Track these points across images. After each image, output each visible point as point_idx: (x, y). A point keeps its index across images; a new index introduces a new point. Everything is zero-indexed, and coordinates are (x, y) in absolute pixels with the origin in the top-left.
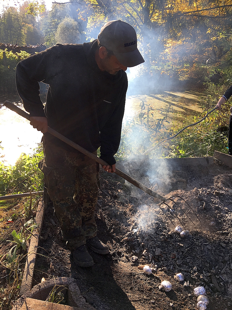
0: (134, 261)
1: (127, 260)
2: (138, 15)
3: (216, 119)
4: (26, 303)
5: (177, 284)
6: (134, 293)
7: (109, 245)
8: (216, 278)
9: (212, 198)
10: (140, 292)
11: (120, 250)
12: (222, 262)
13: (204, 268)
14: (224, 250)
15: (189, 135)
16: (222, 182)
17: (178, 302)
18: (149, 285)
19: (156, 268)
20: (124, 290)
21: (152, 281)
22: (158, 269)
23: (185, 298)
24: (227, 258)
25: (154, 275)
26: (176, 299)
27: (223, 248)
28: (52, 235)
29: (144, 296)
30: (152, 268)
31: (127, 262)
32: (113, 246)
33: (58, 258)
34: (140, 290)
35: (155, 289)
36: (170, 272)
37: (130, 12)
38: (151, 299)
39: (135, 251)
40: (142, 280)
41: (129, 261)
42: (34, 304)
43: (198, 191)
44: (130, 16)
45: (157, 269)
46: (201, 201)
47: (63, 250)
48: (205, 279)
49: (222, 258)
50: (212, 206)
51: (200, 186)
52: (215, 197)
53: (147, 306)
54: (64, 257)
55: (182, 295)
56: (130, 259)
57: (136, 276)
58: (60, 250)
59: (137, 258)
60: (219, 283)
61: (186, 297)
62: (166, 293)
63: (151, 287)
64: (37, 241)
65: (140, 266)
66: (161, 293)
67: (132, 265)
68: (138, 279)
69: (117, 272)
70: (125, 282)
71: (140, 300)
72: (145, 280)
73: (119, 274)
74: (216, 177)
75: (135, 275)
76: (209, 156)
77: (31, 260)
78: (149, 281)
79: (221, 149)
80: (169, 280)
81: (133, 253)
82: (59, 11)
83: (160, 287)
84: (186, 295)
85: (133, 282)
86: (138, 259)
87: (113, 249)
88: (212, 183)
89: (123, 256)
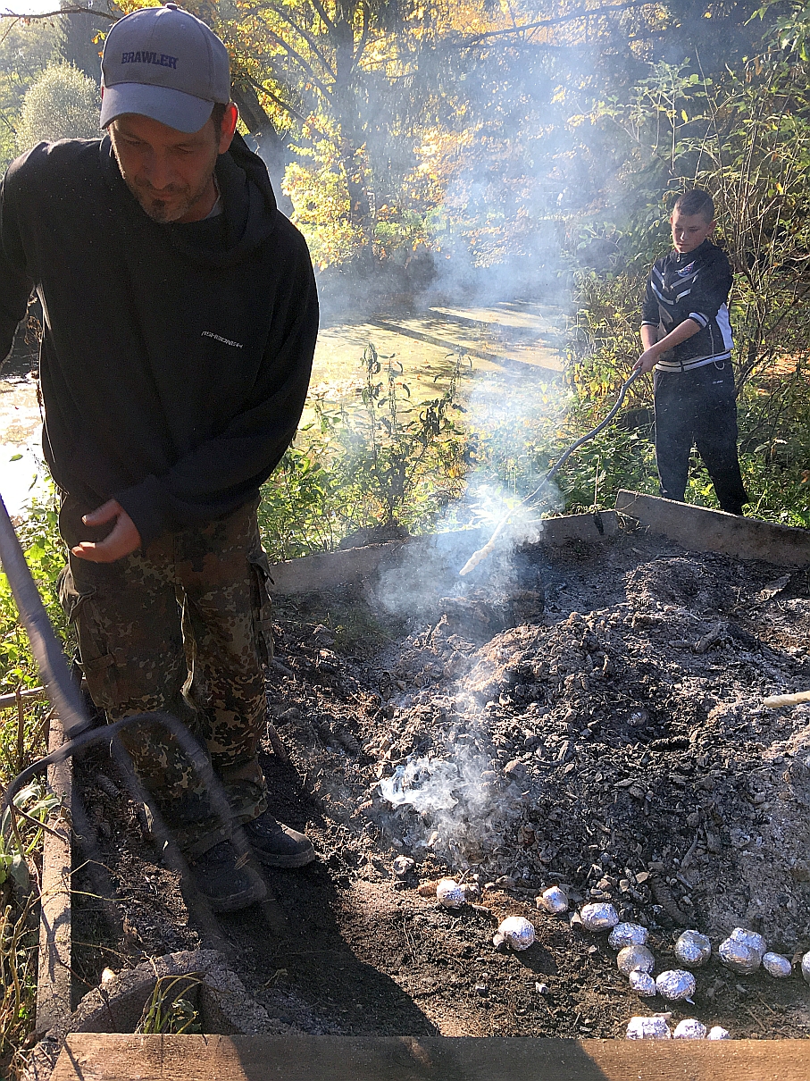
0: (402, 872)
1: (379, 874)
2: (313, 47)
3: (609, 387)
4: (69, 1052)
5: (549, 922)
6: (416, 971)
7: (311, 833)
8: (668, 884)
9: (627, 640)
10: (437, 965)
11: (353, 845)
12: (681, 832)
13: (626, 861)
14: (681, 793)
15: (532, 448)
16: (651, 586)
17: (559, 975)
18: (461, 940)
19: (477, 884)
20: (382, 969)
21: (469, 927)
22: (484, 887)
23: (582, 962)
24: (692, 818)
25: (473, 906)
26: (551, 970)
27: (680, 787)
28: (112, 827)
29: (449, 977)
30: (463, 887)
31: (378, 880)
32: (327, 836)
33: (147, 900)
34: (434, 960)
35: (481, 948)
36: (522, 889)
37: (284, 39)
38: (474, 982)
39: (403, 841)
40: (435, 927)
41: (385, 874)
42: (98, 1048)
43: (581, 620)
44: (286, 52)
45: (481, 885)
46: (593, 652)
47: (157, 874)
48: (636, 894)
49: (678, 819)
50: (629, 665)
51: (583, 609)
52: (638, 636)
53: (462, 1003)
54: (165, 895)
55: (568, 953)
56: (390, 868)
57: (417, 918)
58: (149, 875)
59: (412, 861)
60: (677, 899)
61: (583, 959)
62: (519, 954)
63: (467, 945)
64: (67, 852)
65: (426, 884)
66: (501, 958)
67: (398, 888)
68: (422, 926)
69: (353, 917)
70: (383, 943)
71: (439, 991)
72: (448, 927)
73: (361, 922)
74: (631, 574)
75: (412, 916)
76: (603, 509)
77: (57, 916)
78: (458, 929)
79: (635, 482)
80: (525, 913)
81: (396, 848)
82: (24, 45)
83: (497, 940)
84: (583, 951)
85: (410, 938)
86: (414, 865)
87: (330, 844)
88: (622, 592)
89: (365, 862)
